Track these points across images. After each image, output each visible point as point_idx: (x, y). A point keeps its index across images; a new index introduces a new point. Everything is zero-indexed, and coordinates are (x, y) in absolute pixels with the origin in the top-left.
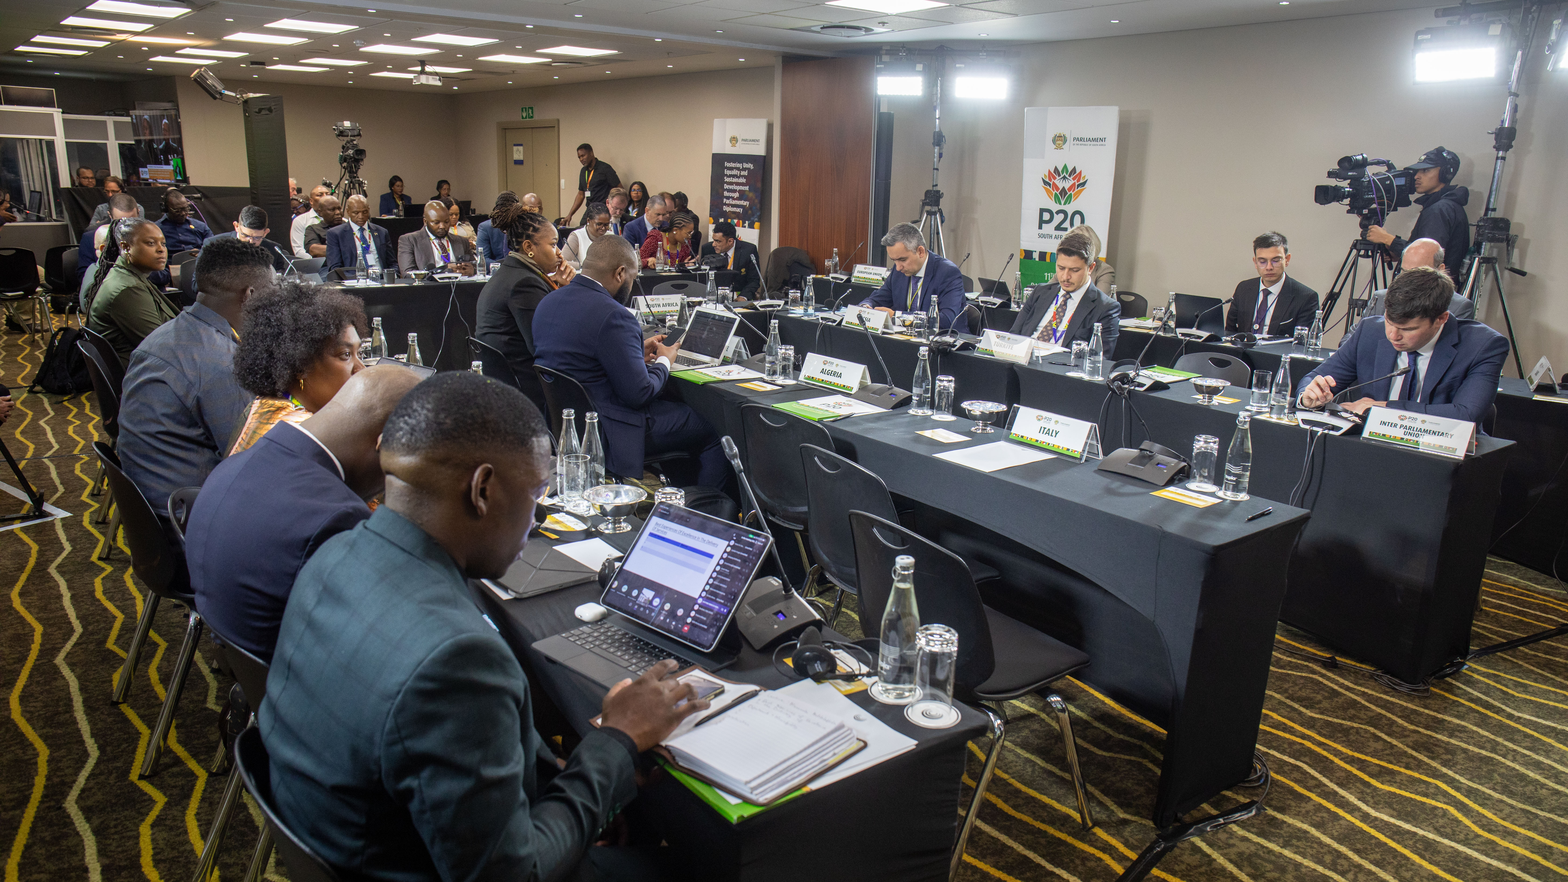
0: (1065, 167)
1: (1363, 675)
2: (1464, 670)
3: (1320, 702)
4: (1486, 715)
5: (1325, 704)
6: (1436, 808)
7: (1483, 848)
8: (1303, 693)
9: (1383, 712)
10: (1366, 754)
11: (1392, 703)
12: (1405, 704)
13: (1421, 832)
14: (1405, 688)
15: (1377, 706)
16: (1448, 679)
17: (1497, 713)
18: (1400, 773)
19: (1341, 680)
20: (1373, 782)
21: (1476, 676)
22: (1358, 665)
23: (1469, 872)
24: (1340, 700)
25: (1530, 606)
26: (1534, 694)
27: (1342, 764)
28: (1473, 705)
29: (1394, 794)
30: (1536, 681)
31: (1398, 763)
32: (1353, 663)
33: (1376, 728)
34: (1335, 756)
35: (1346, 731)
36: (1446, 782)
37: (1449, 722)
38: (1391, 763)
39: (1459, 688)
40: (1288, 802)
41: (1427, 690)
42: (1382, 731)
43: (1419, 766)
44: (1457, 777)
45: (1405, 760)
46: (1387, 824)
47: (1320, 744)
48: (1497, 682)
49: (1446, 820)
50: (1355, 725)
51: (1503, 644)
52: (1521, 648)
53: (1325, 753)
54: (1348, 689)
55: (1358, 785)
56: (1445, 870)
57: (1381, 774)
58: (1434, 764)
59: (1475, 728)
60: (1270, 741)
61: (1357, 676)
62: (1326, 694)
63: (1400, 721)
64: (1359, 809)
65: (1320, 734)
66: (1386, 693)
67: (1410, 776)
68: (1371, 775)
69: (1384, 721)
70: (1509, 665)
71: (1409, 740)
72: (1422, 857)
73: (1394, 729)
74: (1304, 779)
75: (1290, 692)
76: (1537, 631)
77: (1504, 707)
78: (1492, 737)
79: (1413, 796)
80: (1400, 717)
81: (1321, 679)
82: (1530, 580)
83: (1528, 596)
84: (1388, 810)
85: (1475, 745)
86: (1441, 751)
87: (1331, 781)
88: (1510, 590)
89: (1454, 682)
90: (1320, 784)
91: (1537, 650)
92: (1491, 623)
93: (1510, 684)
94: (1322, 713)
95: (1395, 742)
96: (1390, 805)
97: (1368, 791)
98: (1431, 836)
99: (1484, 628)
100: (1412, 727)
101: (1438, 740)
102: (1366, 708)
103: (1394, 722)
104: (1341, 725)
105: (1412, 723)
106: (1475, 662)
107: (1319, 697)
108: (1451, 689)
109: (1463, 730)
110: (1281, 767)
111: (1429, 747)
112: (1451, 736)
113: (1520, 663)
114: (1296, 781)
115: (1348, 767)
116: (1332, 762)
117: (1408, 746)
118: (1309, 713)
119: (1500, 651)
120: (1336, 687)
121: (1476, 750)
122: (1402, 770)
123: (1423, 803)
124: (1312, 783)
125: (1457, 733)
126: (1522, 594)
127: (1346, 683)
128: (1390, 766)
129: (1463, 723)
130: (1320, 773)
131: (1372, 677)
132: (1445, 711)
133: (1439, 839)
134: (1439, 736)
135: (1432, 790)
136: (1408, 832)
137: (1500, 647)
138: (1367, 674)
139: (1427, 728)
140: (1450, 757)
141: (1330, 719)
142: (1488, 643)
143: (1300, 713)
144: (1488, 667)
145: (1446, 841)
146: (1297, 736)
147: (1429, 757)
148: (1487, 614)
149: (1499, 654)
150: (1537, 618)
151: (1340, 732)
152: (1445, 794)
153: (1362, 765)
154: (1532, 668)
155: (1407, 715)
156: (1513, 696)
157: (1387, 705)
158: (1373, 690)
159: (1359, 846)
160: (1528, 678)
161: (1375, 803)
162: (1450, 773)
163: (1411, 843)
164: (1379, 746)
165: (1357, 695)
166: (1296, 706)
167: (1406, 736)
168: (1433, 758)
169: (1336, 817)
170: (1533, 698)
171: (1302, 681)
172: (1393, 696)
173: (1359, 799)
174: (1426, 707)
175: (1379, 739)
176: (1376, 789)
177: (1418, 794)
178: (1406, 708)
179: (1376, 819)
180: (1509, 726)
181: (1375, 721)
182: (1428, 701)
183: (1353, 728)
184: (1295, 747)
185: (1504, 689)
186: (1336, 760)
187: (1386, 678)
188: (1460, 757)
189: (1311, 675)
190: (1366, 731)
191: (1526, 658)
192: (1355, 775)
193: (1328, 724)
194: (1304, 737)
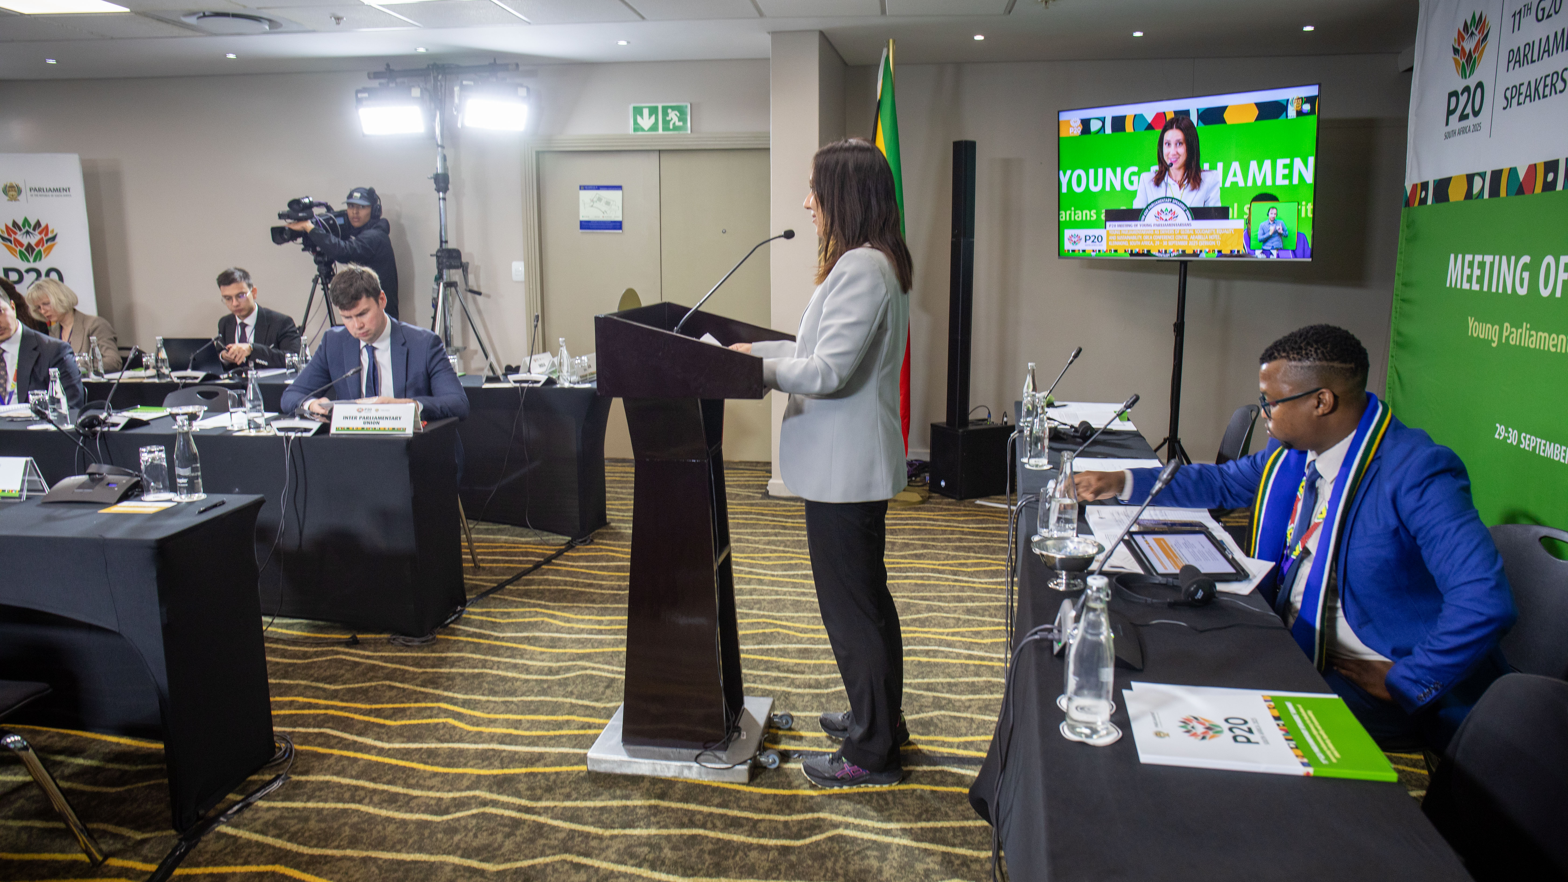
0: (26, 221)
1: (382, 643)
2: (464, 616)
3: (343, 675)
4: (480, 644)
5: (348, 676)
6: (438, 724)
7: (472, 739)
8: (328, 673)
9: (398, 666)
10: (383, 703)
11: (405, 657)
12: (416, 655)
13: (425, 746)
14: (416, 642)
15: (392, 663)
16: (452, 626)
17: (488, 639)
18: (409, 708)
19: (362, 652)
20: (388, 722)
21: (473, 617)
22: (378, 636)
23: (462, 760)
24: (360, 669)
25: (515, 554)
26: (515, 617)
27: (362, 718)
28: (470, 639)
29: (405, 726)
30: (517, 607)
31: (409, 701)
32: (373, 636)
33: (391, 680)
34: (356, 713)
35: (364, 691)
36: (447, 702)
37: (450, 657)
38: (403, 702)
39: (459, 630)
40: (311, 765)
41: (434, 638)
42: (396, 681)
43: (426, 697)
44: (456, 695)
45: (414, 697)
46: (398, 750)
47: (342, 709)
48: (488, 616)
49: (445, 729)
50: (373, 684)
51: (494, 588)
52: (507, 587)
53: (346, 714)
54: (368, 657)
55: (375, 729)
56: (443, 766)
57: (395, 714)
58: (438, 692)
59: (470, 655)
60: (295, 721)
61: (376, 645)
62: (349, 668)
63: (411, 669)
64: (375, 747)
65: (342, 700)
66: (401, 651)
67: (418, 708)
68: (386, 718)
69: (398, 672)
70: (498, 602)
71: (418, 681)
72: (426, 763)
73: (407, 676)
74: (327, 741)
75: (316, 675)
76: (520, 571)
77: (492, 633)
78: (483, 657)
79: (420, 722)
80: (412, 666)
81: (344, 657)
82: (517, 536)
83: (514, 548)
84: (399, 739)
85: (470, 667)
86: (443, 680)
87: (351, 734)
88: (501, 547)
89: (456, 626)
90: (342, 740)
91: (519, 585)
92: (486, 575)
93: (498, 615)
94: (345, 683)
95: (406, 686)
96: (401, 735)
97: (383, 731)
98: (433, 746)
99: (481, 580)
100: (421, 670)
101: (441, 673)
102: (382, 668)
103: (406, 671)
104: (361, 688)
105: (421, 667)
106: (473, 607)
107: (342, 672)
108: (453, 632)
109: (461, 659)
110: (306, 739)
111: (434, 681)
112: (452, 667)
113: (506, 597)
114: (320, 745)
115: (366, 718)
116: (352, 719)
117: (417, 685)
118: (333, 687)
119: (492, 593)
120: (357, 659)
121: (471, 671)
122: (413, 705)
123: (428, 724)
124: (334, 742)
125: (457, 664)
126: (510, 548)
127: (367, 653)
128: (402, 706)
129: (461, 654)
130: (342, 731)
131: (389, 642)
132: (448, 650)
133: (439, 745)
134: (443, 670)
135: (435, 712)
136: (416, 749)
137: (493, 590)
138: (385, 641)
139: (433, 667)
140: (450, 682)
141: (351, 686)
142: (483, 590)
143: (324, 690)
144: (482, 607)
145: (445, 745)
146: (321, 709)
147: (434, 688)
148: (484, 568)
149: (491, 596)
150: (521, 562)
151: (360, 693)
152: (446, 711)
153: (378, 713)
154: (514, 599)
155: (417, 663)
156: (500, 623)
157: (402, 661)
158: (390, 651)
159: (374, 775)
160: (511, 607)
161: (389, 738)
162: (450, 694)
163: (417, 756)
164: (394, 693)
165: (376, 660)
166: (321, 685)
167: (416, 679)
168: (437, 688)
169: (356, 760)
170: (514, 620)
171: (326, 664)
172: (406, 651)
173: (375, 740)
174: (433, 652)
175: (391, 688)
176: (389, 727)
177: (423, 718)
178: (417, 657)
179: (389, 749)
180: (496, 646)
181: (391, 675)
182: (434, 647)
183: (371, 686)
184: (319, 719)
185: (493, 620)
186: (357, 717)
187: (401, 639)
188: (458, 680)
189: (335, 657)
190: (383, 686)
191: (511, 593)
192: (373, 723)
193: (349, 690)
194: (327, 707)
